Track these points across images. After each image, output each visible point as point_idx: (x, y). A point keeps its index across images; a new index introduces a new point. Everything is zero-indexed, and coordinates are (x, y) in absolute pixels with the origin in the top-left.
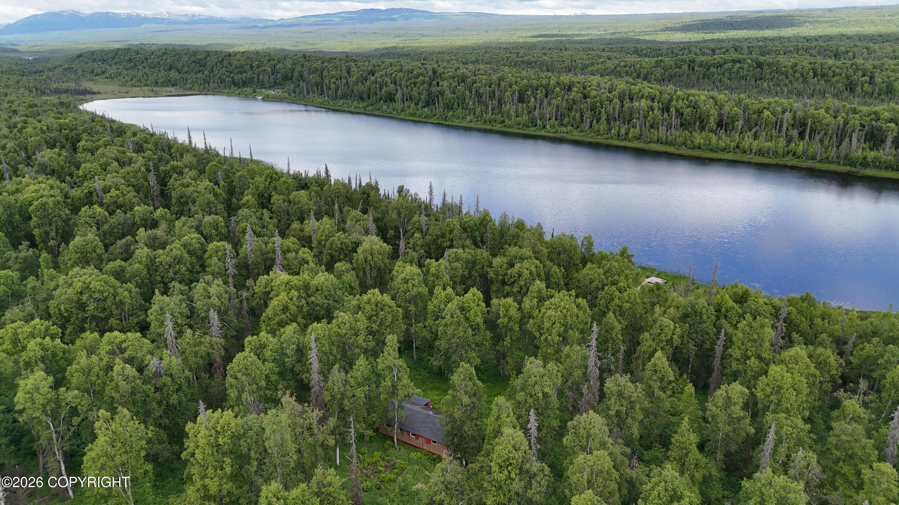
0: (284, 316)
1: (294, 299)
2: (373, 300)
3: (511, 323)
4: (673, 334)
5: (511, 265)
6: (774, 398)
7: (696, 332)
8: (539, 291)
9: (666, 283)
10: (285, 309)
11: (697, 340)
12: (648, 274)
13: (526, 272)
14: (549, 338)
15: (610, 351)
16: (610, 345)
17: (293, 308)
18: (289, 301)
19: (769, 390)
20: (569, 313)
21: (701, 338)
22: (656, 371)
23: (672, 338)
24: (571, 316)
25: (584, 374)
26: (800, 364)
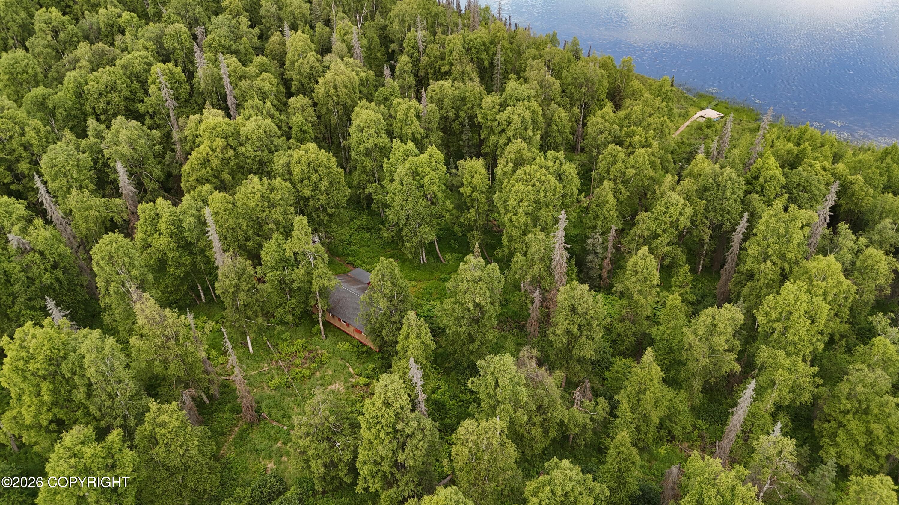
0: (204, 171)
1: (218, 150)
2: (304, 159)
3: (475, 194)
4: (681, 214)
5: (503, 106)
6: (779, 326)
7: (715, 210)
8: (519, 151)
9: (722, 117)
10: (205, 163)
11: (714, 220)
12: (704, 104)
13: (516, 119)
14: (514, 218)
15: (599, 230)
16: (599, 223)
17: (215, 162)
18: (211, 153)
19: (774, 315)
20: (543, 188)
21: (720, 218)
22: (636, 272)
23: (678, 220)
24: (546, 191)
25: (549, 267)
26: (829, 280)
